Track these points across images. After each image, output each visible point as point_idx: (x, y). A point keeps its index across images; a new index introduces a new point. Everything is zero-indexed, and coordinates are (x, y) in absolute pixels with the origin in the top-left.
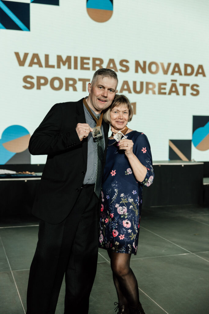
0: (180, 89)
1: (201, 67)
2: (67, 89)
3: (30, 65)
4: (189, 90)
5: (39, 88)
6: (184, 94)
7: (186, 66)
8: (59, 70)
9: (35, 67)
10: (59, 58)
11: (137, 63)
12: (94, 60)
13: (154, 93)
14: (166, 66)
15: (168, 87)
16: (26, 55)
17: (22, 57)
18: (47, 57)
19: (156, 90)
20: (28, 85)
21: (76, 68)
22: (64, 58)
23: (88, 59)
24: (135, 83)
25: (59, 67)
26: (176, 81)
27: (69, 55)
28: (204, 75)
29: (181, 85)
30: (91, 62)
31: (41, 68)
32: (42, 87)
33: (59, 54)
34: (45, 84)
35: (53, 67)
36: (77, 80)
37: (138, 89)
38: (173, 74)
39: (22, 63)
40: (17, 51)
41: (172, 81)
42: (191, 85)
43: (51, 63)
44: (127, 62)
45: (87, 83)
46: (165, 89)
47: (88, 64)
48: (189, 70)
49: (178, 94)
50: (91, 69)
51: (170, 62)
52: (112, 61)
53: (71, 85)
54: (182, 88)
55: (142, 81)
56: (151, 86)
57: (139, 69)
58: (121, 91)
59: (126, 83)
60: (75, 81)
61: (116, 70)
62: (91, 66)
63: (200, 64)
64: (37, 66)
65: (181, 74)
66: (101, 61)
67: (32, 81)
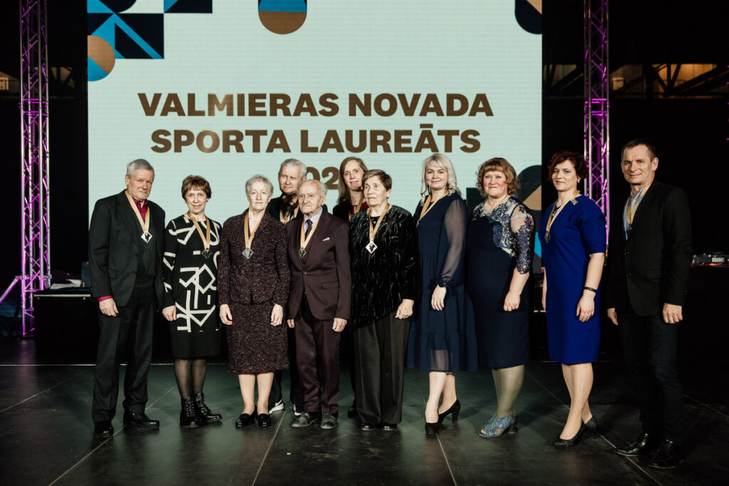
0: (440, 141)
1: (481, 98)
2: (226, 150)
3: (164, 113)
4: (457, 142)
5: (178, 150)
6: (448, 148)
7: (451, 98)
8: (211, 117)
9: (173, 115)
10: (212, 99)
11: (353, 99)
12: (274, 97)
13: (387, 149)
14: (409, 100)
15: (415, 139)
16: (157, 97)
17: (150, 100)
18: (191, 98)
19: (392, 143)
20: (161, 146)
21: (241, 113)
22: (221, 99)
23: (263, 96)
24: (349, 134)
25: (211, 113)
26: (431, 126)
27: (229, 93)
28: (489, 113)
29: (440, 133)
30: (267, 101)
31: (182, 117)
32: (183, 148)
33: (212, 92)
34: (189, 143)
35: (201, 113)
36: (244, 133)
37: (356, 143)
38: (423, 113)
39: (150, 111)
40: (141, 92)
41: (422, 126)
42: (460, 133)
43: (198, 108)
44: (334, 97)
45: (262, 138)
46: (408, 141)
47: (263, 105)
48: (457, 105)
49: (435, 149)
50: (268, 113)
51: (417, 92)
52: (305, 98)
53: (233, 143)
54: (443, 138)
55: (363, 129)
56: (380, 138)
57: (358, 110)
58: (324, 150)
59: (332, 134)
60: (239, 136)
61: (314, 113)
62: (267, 108)
63: (481, 92)
64: (175, 114)
65: (440, 113)
66: (287, 99)
67: (167, 138)
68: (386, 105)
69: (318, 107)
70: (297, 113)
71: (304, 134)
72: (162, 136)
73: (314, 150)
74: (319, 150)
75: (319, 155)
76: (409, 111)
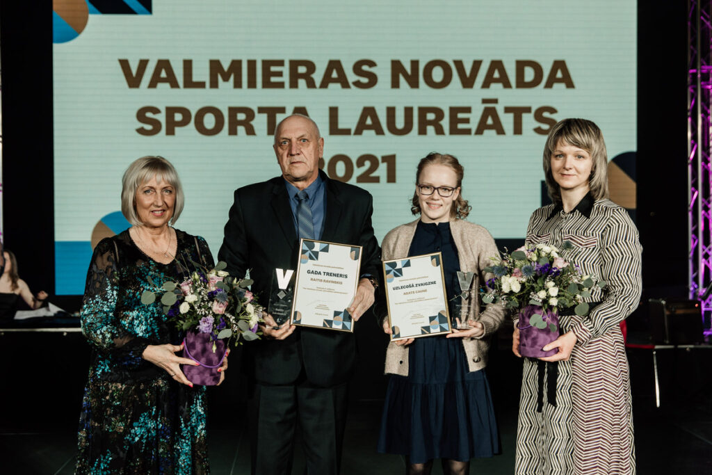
0: (507, 121)
1: (560, 65)
2: (233, 132)
3: (153, 85)
4: (529, 121)
5: (170, 132)
6: (518, 130)
7: (521, 65)
8: (214, 90)
9: (163, 87)
10: (215, 66)
11: (397, 67)
12: (294, 64)
13: (439, 131)
14: (468, 69)
15: (475, 118)
16: (143, 64)
17: (134, 68)
18: (188, 65)
19: (445, 123)
20: (149, 127)
21: (252, 84)
22: (226, 66)
23: (281, 63)
24: (391, 112)
25: (214, 84)
26: (495, 101)
27: (237, 58)
28: (570, 85)
29: (508, 110)
30: (286, 70)
31: (175, 90)
32: (177, 129)
33: (215, 58)
34: (185, 122)
35: (201, 85)
36: (256, 111)
37: (400, 123)
38: (486, 85)
39: (134, 82)
40: (123, 57)
41: (485, 101)
42: (533, 111)
43: (195, 79)
44: (372, 64)
45: (279, 116)
46: (467, 121)
47: (280, 74)
48: (529, 74)
49: (501, 131)
50: (287, 85)
51: (478, 58)
52: (335, 65)
53: (241, 123)
54: (511, 116)
55: (409, 105)
56: (431, 116)
57: (402, 79)
58: (359, 131)
59: (369, 112)
60: (250, 113)
61: (345, 85)
62: (286, 78)
63: (559, 58)
64: (167, 85)
65: (507, 85)
66: (311, 66)
67: (157, 117)
68: (438, 74)
69: (352, 77)
70: (324, 85)
71: (334, 112)
72: (149, 115)
73: (346, 132)
74: (353, 132)
75: (352, 138)
76: (468, 82)
